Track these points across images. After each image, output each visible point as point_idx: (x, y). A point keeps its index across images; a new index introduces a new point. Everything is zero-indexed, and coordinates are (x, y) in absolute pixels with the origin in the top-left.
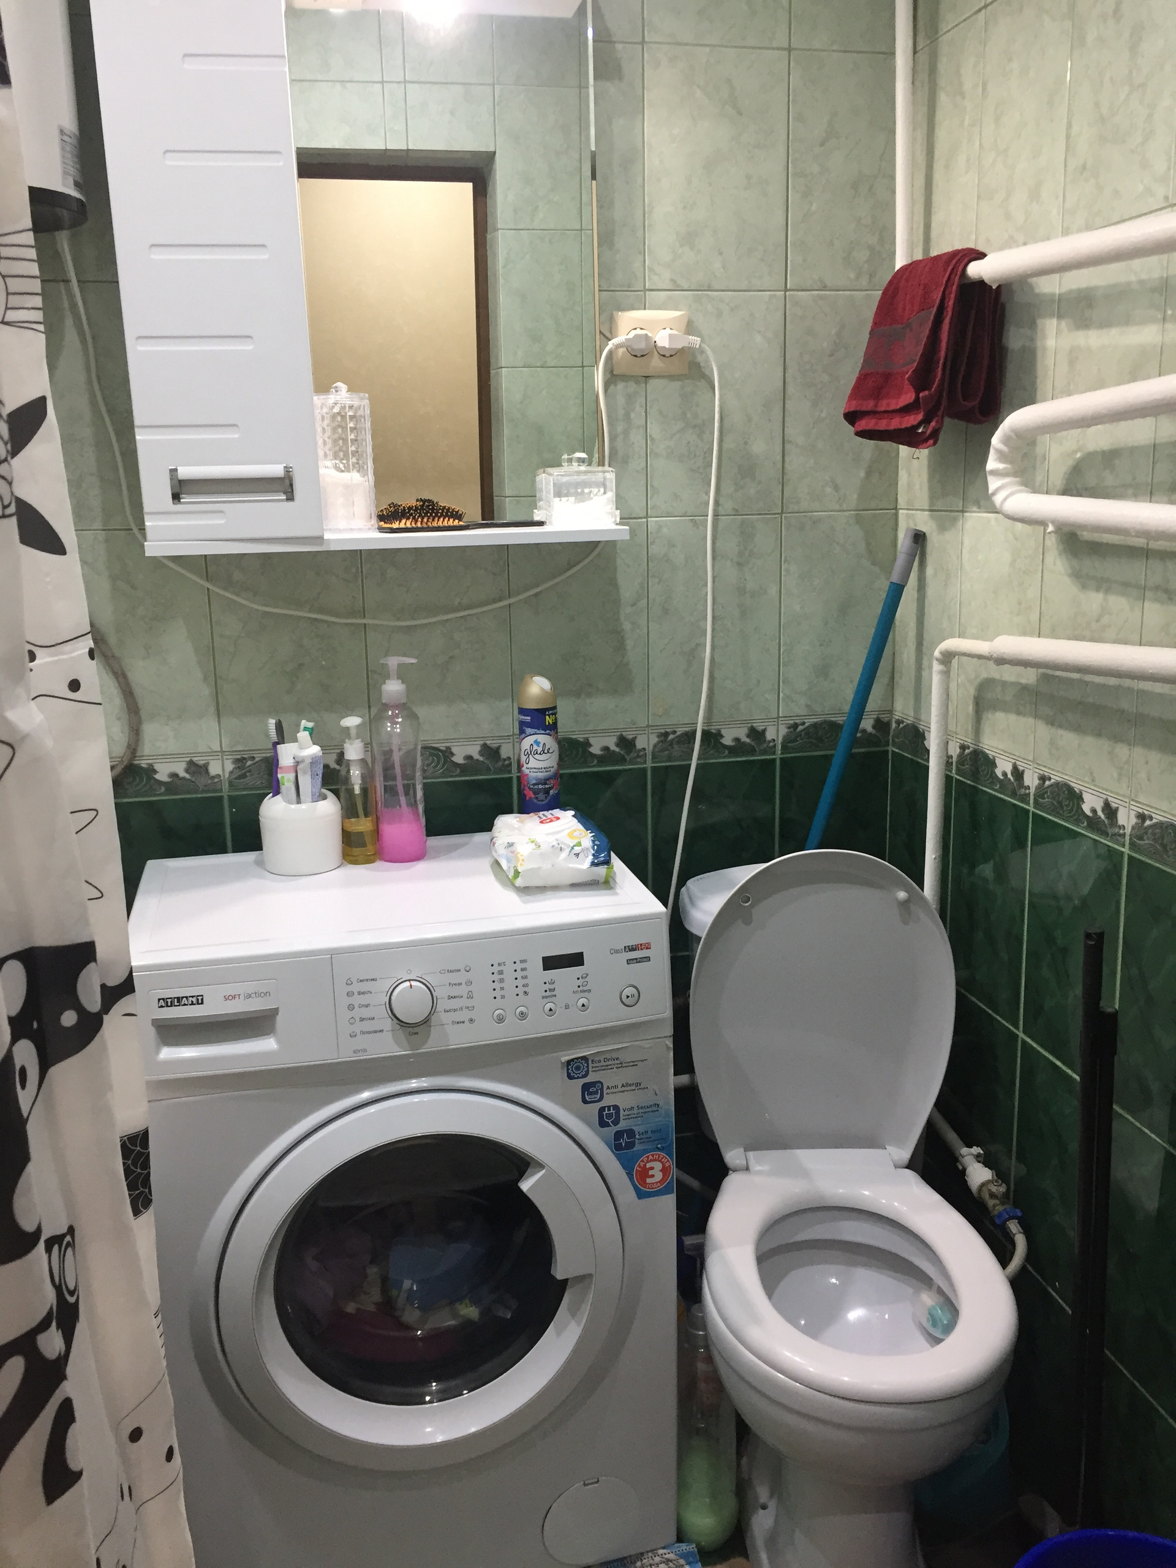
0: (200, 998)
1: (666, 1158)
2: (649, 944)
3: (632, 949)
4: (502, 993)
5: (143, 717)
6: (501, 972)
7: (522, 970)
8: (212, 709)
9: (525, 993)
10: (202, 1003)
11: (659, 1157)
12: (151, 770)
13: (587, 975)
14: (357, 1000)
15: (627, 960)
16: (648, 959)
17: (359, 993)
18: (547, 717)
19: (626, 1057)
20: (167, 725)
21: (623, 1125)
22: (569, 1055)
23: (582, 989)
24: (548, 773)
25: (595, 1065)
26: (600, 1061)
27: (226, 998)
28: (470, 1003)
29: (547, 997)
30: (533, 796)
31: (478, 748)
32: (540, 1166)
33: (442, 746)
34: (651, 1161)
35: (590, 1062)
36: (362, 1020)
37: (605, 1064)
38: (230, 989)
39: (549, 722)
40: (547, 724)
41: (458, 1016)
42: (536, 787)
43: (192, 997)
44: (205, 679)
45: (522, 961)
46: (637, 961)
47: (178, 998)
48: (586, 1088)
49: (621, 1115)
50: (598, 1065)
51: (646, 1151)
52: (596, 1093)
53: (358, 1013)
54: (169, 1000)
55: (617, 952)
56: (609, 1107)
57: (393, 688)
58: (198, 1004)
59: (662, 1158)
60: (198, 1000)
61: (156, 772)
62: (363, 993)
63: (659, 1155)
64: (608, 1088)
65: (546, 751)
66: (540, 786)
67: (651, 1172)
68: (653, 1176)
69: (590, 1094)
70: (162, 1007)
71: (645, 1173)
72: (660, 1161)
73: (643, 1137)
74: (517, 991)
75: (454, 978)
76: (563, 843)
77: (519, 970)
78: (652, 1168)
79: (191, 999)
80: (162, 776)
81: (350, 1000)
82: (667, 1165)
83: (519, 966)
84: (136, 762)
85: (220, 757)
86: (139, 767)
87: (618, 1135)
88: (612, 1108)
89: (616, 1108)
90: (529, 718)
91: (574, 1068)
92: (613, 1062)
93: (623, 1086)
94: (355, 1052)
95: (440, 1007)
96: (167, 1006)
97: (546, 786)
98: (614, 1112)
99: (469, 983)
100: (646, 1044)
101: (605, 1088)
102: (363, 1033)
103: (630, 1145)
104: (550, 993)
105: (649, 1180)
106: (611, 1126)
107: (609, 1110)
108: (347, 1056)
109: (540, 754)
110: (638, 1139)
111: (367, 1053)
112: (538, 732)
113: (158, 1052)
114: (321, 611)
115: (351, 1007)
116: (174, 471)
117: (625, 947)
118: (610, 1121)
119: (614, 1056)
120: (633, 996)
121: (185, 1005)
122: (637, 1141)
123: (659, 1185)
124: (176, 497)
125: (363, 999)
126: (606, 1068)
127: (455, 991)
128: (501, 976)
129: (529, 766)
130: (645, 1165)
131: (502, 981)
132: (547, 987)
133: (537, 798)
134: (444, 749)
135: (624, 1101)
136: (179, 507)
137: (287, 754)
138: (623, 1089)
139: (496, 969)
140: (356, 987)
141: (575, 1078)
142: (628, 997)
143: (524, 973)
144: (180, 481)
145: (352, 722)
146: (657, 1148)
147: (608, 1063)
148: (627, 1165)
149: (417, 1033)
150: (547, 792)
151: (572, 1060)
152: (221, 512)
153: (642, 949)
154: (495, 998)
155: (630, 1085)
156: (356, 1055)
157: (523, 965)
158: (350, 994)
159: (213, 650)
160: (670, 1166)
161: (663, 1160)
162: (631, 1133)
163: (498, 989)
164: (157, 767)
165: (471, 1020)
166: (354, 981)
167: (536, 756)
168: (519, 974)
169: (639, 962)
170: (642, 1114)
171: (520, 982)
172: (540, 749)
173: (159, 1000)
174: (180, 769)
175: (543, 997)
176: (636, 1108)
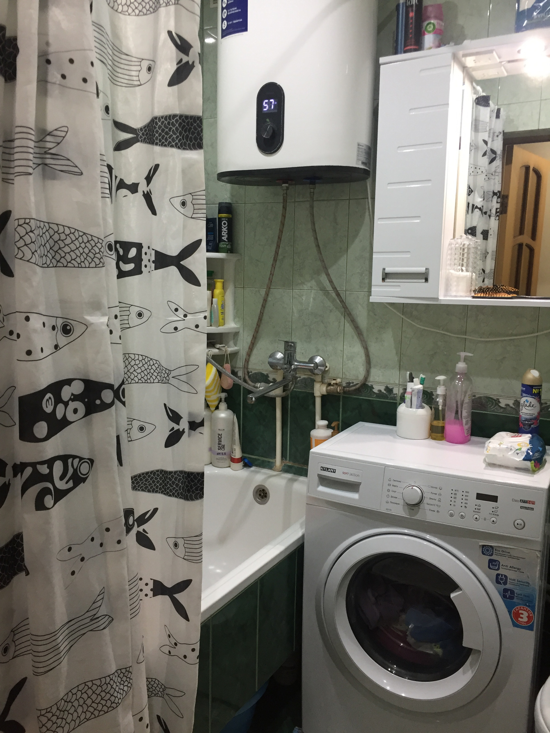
0: (335, 470)
1: (531, 612)
2: (534, 502)
3: (524, 502)
4: (454, 504)
5: (371, 366)
6: (455, 494)
7: (466, 496)
8: (398, 367)
9: (465, 507)
10: (335, 473)
11: (527, 610)
12: (372, 387)
13: (498, 507)
14: (391, 488)
15: (521, 507)
16: (532, 509)
17: (393, 486)
18: (534, 390)
19: (513, 553)
20: (380, 370)
21: (508, 586)
22: (485, 543)
23: (494, 513)
24: (531, 416)
25: (496, 552)
26: (499, 551)
27: (343, 473)
28: (438, 503)
29: (476, 512)
30: (522, 426)
31: (513, 402)
32: (461, 590)
33: (495, 398)
34: (522, 610)
35: (494, 550)
36: (392, 497)
37: (502, 553)
38: (346, 470)
39: (534, 392)
40: (533, 393)
41: (432, 508)
42: (524, 422)
43: (332, 469)
44: (397, 353)
45: (466, 492)
46: (526, 508)
47: (327, 468)
48: (491, 561)
49: (508, 581)
50: (498, 552)
51: (519, 604)
52: (496, 565)
53: (391, 494)
54: (324, 468)
55: (516, 501)
56: (502, 575)
57: (461, 366)
58: (333, 472)
59: (528, 611)
60: (334, 471)
61: (373, 388)
62: (395, 486)
63: (527, 609)
64: (502, 565)
65: (531, 406)
66: (526, 422)
67: (521, 616)
68: (522, 618)
69: (493, 565)
70: (322, 470)
71: (517, 615)
72: (527, 612)
73: (518, 596)
74: (462, 505)
75: (434, 490)
76: (513, 447)
77: (464, 496)
78: (522, 614)
79: (331, 470)
80: (375, 390)
81: (389, 488)
82: (531, 615)
83: (464, 494)
84: (367, 383)
85: (398, 386)
86: (367, 385)
87: (505, 590)
88: (503, 576)
89: (506, 576)
90: (525, 389)
91: (486, 550)
92: (506, 554)
93: (510, 567)
94: (387, 509)
95: (425, 501)
96: (323, 470)
97: (529, 423)
98: (504, 578)
99: (440, 495)
100: (525, 550)
101: (501, 565)
102: (391, 502)
103: (511, 598)
104: (478, 510)
105: (520, 619)
106: (502, 584)
107: (502, 576)
108: (383, 510)
109: (528, 407)
110: (516, 596)
111: (391, 512)
112: (528, 396)
113: (318, 487)
114: (447, 331)
115: (389, 491)
116: (384, 269)
117: (521, 500)
118: (502, 582)
119: (508, 551)
120: (521, 525)
121: (329, 471)
122: (515, 597)
123: (525, 623)
124: (383, 279)
125: (394, 489)
126: (501, 555)
127: (433, 496)
128: (455, 496)
129: (522, 411)
130: (518, 611)
131: (455, 498)
132: (477, 507)
133: (524, 427)
134: (496, 399)
135: (511, 575)
136: (384, 284)
137: (410, 386)
138: (510, 569)
139: (454, 492)
140: (392, 483)
141: (486, 555)
142: (518, 524)
143: (467, 498)
144: (386, 274)
145: (441, 378)
146: (526, 605)
147: (504, 553)
148: (509, 607)
149: (413, 510)
150: (530, 425)
151: (485, 546)
152: (399, 286)
153: (530, 503)
154: (451, 505)
155: (515, 568)
156: (387, 511)
157: (467, 494)
158: (389, 485)
159: (401, 342)
160: (532, 616)
161: (529, 612)
162: (512, 592)
163: (453, 501)
164: (374, 386)
165: (438, 511)
166: (392, 480)
167: (526, 407)
168: (464, 497)
169: (527, 509)
170: (520, 585)
171: (464, 501)
172: (528, 404)
173: (321, 467)
174: (382, 389)
175: (474, 511)
176: (516, 580)
